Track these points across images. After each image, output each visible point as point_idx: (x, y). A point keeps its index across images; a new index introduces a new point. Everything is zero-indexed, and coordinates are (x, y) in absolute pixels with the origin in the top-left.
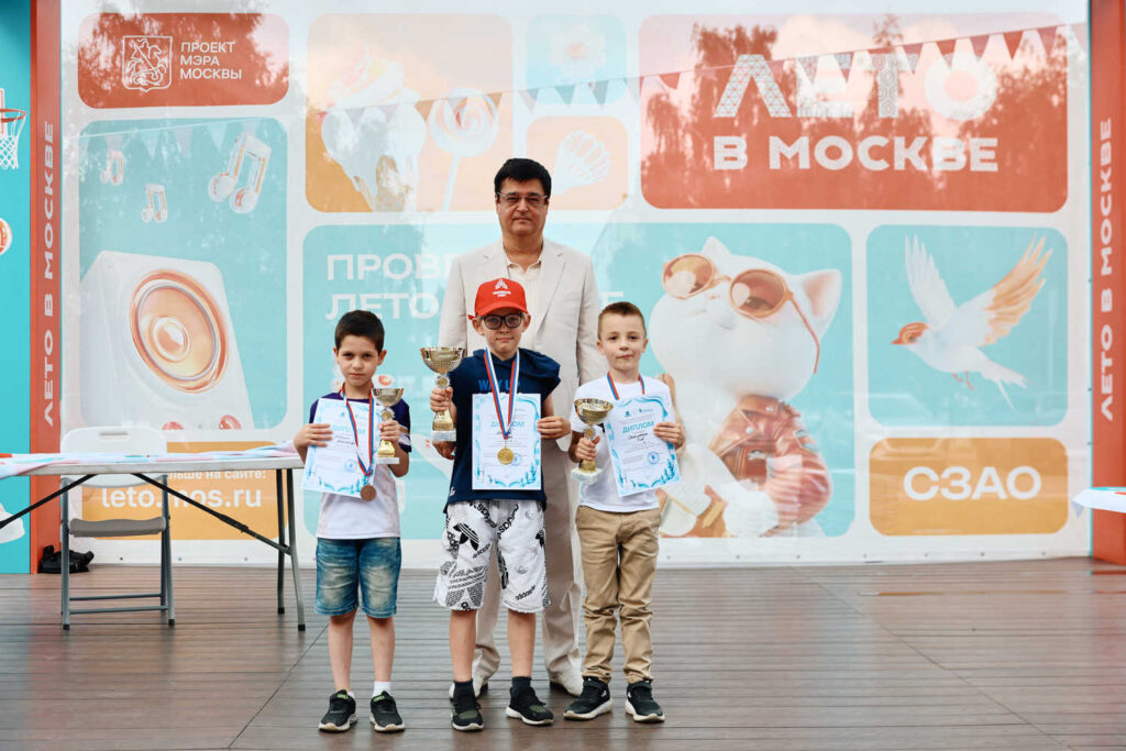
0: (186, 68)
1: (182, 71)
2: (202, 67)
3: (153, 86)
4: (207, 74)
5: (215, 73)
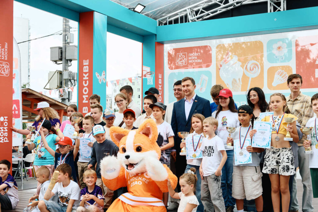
0: (190, 60)
1: (189, 61)
2: (193, 60)
3: (183, 64)
4: (195, 61)
5: (196, 61)
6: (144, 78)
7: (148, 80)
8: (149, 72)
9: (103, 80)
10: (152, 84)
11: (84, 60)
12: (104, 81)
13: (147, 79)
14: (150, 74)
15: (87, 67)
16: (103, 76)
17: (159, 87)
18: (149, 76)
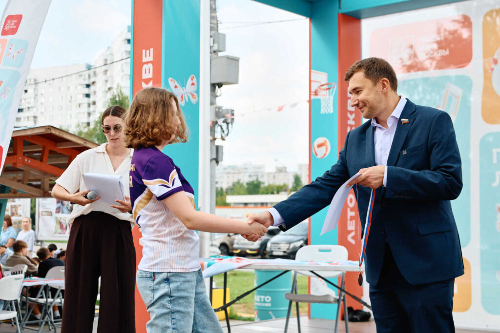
0: (421, 52)
1: (419, 54)
2: (428, 51)
3: (402, 62)
4: (431, 54)
5: (436, 53)
6: (314, 99)
7: (323, 104)
8: (323, 85)
9: (191, 96)
10: (332, 111)
11: (144, 51)
12: (193, 101)
13: (319, 100)
14: (327, 89)
15: (150, 65)
16: (189, 88)
17: (349, 119)
18: (324, 92)
